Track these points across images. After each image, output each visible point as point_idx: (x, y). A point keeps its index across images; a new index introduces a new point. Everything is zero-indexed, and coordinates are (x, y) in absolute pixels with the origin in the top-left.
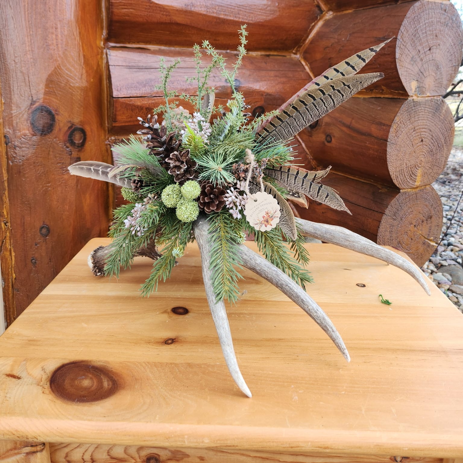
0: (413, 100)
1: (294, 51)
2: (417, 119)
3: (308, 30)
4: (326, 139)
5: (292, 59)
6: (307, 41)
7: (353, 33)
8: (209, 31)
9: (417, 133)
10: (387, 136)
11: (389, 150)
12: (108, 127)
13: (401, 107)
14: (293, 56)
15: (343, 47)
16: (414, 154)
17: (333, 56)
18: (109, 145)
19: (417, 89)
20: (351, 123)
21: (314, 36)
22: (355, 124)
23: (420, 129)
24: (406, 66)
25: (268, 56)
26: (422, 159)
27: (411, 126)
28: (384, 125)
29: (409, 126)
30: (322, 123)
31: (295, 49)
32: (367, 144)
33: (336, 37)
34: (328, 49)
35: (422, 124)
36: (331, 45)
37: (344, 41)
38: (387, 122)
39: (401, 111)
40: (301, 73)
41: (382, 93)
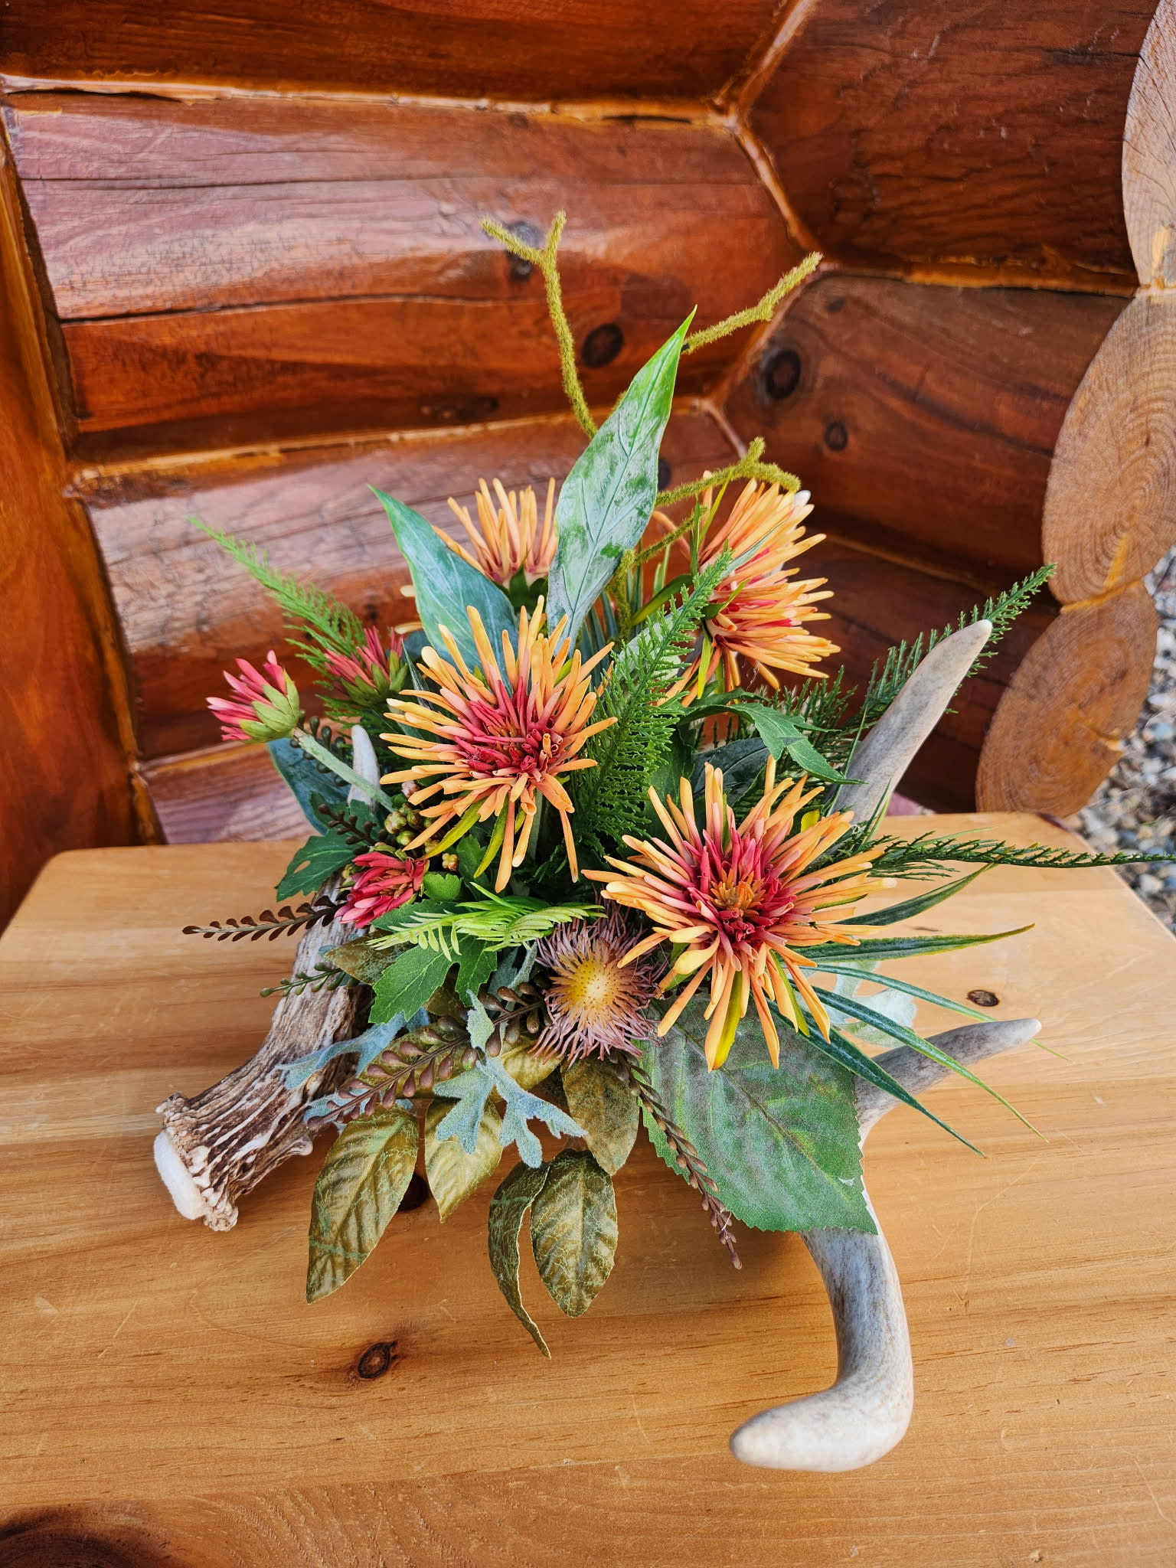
0: (1149, 299)
1: (718, 101)
2: (1148, 369)
3: (776, 14)
4: (827, 438)
5: (708, 134)
6: (768, 60)
7: (956, 28)
8: (409, 16)
9: (1140, 416)
10: (1054, 437)
11: (1054, 483)
12: (63, 437)
13: (1109, 327)
14: (715, 120)
15: (913, 84)
16: (1118, 489)
17: (871, 123)
18: (80, 501)
19: (1166, 259)
20: (921, 381)
21: (794, 39)
22: (934, 387)
23: (1150, 401)
24: (1149, 172)
25: (629, 119)
26: (1137, 502)
27: (1126, 396)
28: (1045, 395)
29: (1121, 397)
30: (815, 380)
31: (723, 92)
32: (978, 461)
33: (886, 43)
34: (852, 92)
35: (1157, 384)
36: (866, 78)
37: (919, 59)
38: (1058, 387)
39: (1107, 346)
40: (745, 188)
41: (1037, 273)
